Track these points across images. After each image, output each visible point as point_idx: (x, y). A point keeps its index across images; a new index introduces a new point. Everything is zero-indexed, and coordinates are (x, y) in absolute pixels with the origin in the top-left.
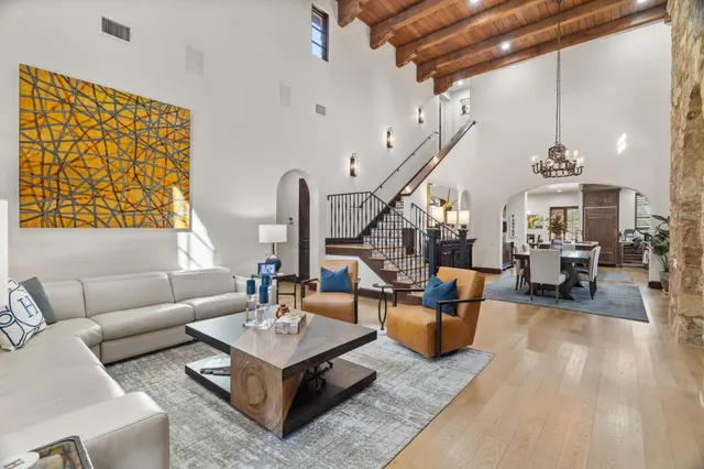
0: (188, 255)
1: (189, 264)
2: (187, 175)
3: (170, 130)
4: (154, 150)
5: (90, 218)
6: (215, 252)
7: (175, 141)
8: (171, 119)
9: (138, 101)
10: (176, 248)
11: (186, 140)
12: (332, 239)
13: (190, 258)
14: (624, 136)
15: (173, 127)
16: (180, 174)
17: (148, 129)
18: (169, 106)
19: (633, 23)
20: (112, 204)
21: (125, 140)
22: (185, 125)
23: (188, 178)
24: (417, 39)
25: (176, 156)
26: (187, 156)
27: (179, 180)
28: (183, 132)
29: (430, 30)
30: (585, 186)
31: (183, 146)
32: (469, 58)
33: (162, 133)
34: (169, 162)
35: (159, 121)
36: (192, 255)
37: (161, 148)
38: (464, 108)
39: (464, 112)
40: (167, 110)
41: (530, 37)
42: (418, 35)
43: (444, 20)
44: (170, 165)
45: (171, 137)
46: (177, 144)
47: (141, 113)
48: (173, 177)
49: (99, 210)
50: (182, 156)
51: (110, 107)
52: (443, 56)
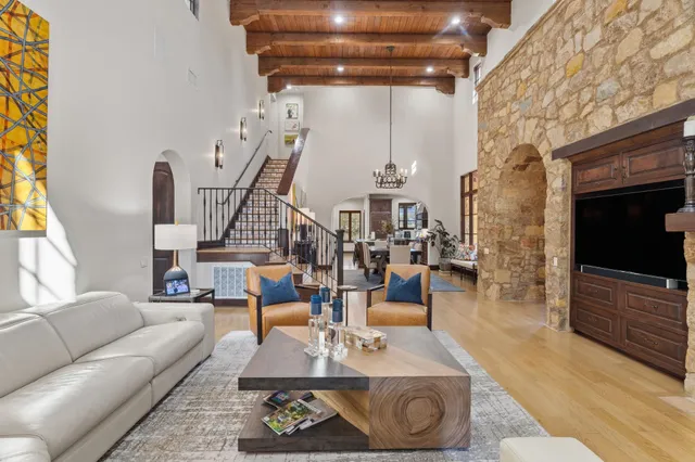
0: (36, 276)
1: (37, 295)
2: (42, 135)
3: (16, 47)
6: (77, 268)
7: (23, 71)
8: (18, 27)
10: (18, 265)
11: (41, 71)
12: (205, 242)
13: (39, 282)
14: (415, 163)
15: (20, 42)
16: (32, 133)
19: (422, 83)
22: (40, 46)
23: (44, 141)
24: (273, 33)
25: (25, 98)
26: (44, 101)
27: (30, 144)
28: (37, 57)
29: (290, 29)
30: (371, 195)
31: (37, 84)
32: (309, 68)
34: (12, 104)
36: (43, 278)
38: (289, 112)
39: (290, 117)
40: (10, 8)
41: (360, 69)
42: (276, 29)
43: (306, 25)
44: (15, 113)
45: (16, 59)
46: (26, 77)
48: (19, 135)
50: (35, 101)
52: (288, 57)
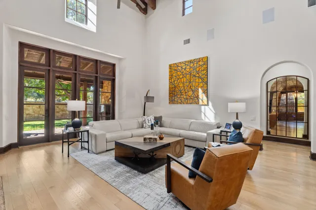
3: (200, 67)
4: (195, 76)
5: (180, 101)
7: (202, 71)
8: (201, 63)
9: (191, 62)
10: (201, 112)
17: (194, 69)
18: (200, 58)
20: (185, 97)
21: (188, 76)
22: (205, 63)
23: (207, 84)
25: (202, 76)
26: (206, 75)
27: (203, 86)
28: (205, 66)
31: (205, 72)
33: (198, 69)
34: (200, 80)
35: (197, 66)
36: (206, 115)
37: (197, 75)
40: (199, 60)
47: (192, 65)
49: (182, 99)
50: (204, 76)
51: (184, 67)
